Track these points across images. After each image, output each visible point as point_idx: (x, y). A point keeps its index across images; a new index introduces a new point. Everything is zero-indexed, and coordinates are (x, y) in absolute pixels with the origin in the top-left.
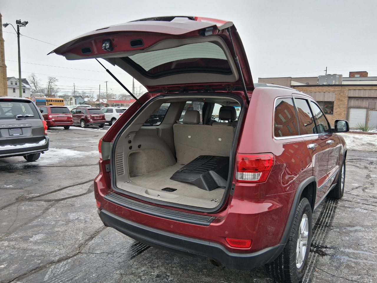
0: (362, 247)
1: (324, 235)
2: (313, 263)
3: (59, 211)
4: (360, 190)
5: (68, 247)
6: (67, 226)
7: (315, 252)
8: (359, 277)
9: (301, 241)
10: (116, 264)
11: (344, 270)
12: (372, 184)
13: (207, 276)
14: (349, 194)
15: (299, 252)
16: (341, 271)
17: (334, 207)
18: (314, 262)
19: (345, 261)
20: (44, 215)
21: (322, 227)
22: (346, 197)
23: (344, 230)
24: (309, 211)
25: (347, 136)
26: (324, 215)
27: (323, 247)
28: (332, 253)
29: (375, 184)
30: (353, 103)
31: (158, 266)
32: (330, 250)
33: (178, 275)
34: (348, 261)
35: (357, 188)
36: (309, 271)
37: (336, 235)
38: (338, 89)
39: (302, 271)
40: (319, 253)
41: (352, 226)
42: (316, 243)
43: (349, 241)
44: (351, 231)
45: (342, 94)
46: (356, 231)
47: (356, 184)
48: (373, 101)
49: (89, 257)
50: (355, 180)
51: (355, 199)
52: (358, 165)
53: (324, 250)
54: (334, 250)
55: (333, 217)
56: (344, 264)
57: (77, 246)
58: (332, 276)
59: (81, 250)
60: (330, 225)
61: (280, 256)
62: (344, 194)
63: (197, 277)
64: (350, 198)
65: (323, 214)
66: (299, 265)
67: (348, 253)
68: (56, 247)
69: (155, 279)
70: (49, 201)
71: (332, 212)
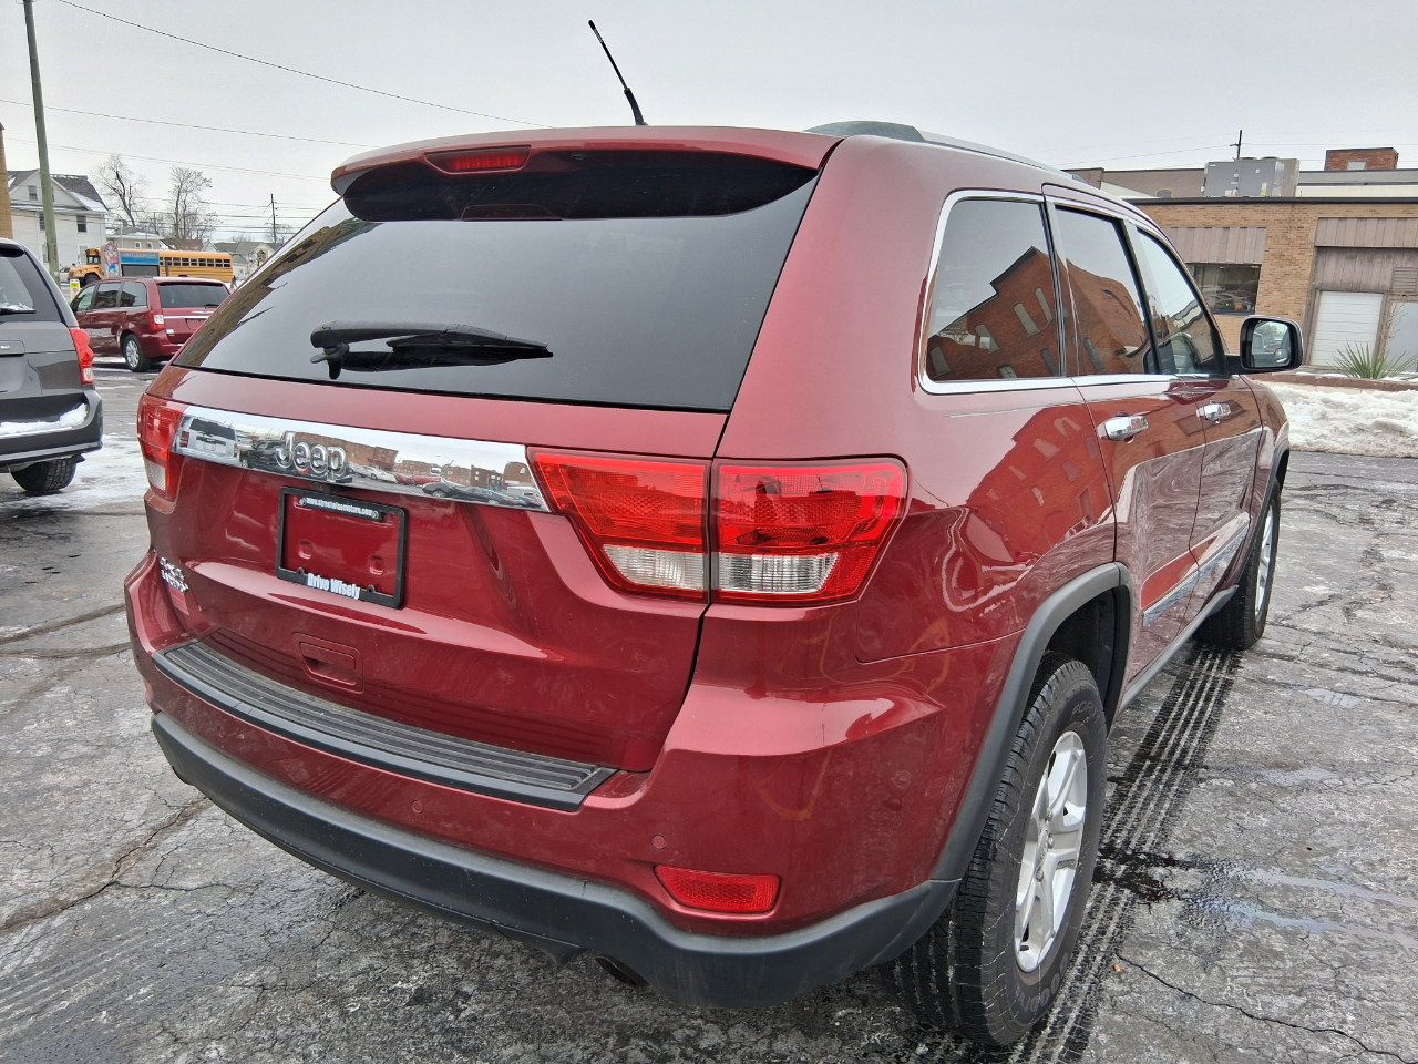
0: (1322, 859)
1: (1167, 805)
2: (1104, 933)
3: (84, 700)
4: (1335, 610)
5: (71, 861)
6: (96, 767)
7: (1122, 883)
8: (1301, 1000)
9: (1050, 847)
10: (254, 941)
11: (1238, 969)
12: (1383, 587)
13: (635, 998)
14: (1288, 626)
15: (1037, 898)
16: (1224, 973)
17: (1220, 682)
18: (1112, 927)
19: (1246, 923)
20: (16, 718)
21: (1163, 771)
22: (1275, 643)
23: (1254, 786)
24: (1092, 720)
25: (1298, 396)
26: (1177, 719)
27: (1154, 860)
28: (1192, 889)
29: (1396, 587)
30: (1333, 269)
31: (431, 949)
32: (1184, 875)
33: (508, 990)
34: (1257, 923)
35: (1321, 603)
36: (1082, 972)
37: (1215, 807)
38: (1278, 216)
39: (1046, 982)
40: (1135, 889)
41: (1287, 766)
42: (1127, 843)
43: (1268, 831)
44: (1283, 789)
45: (1292, 236)
46: (1305, 787)
47: (1322, 588)
48: (1410, 265)
49: (147, 907)
50: (1319, 570)
51: (1310, 650)
52: (1335, 510)
53: (1158, 872)
54: (1203, 876)
55: (1210, 728)
56: (1241, 938)
57: (108, 854)
58: (1183, 998)
59: (121, 871)
60: (1197, 763)
61: (939, 927)
62: (1267, 628)
63: (589, 1002)
64: (1292, 646)
65: (1173, 714)
66: (1031, 957)
67: (1260, 889)
68: (22, 860)
69: (402, 1011)
70: (59, 655)
71: (1211, 704)
